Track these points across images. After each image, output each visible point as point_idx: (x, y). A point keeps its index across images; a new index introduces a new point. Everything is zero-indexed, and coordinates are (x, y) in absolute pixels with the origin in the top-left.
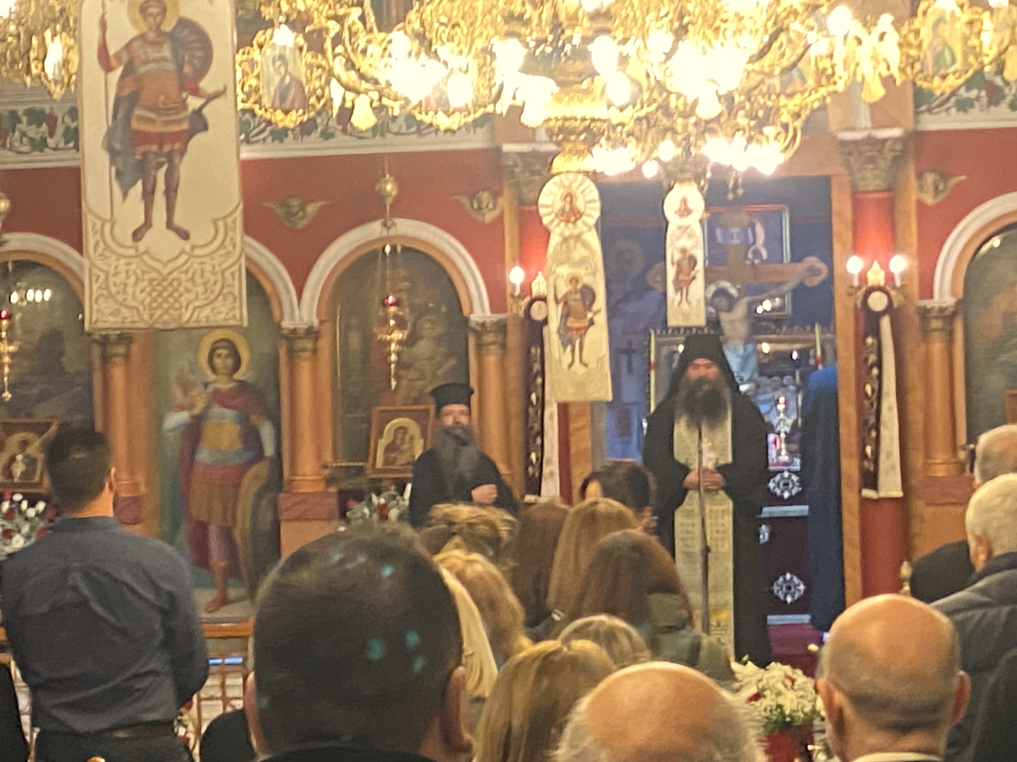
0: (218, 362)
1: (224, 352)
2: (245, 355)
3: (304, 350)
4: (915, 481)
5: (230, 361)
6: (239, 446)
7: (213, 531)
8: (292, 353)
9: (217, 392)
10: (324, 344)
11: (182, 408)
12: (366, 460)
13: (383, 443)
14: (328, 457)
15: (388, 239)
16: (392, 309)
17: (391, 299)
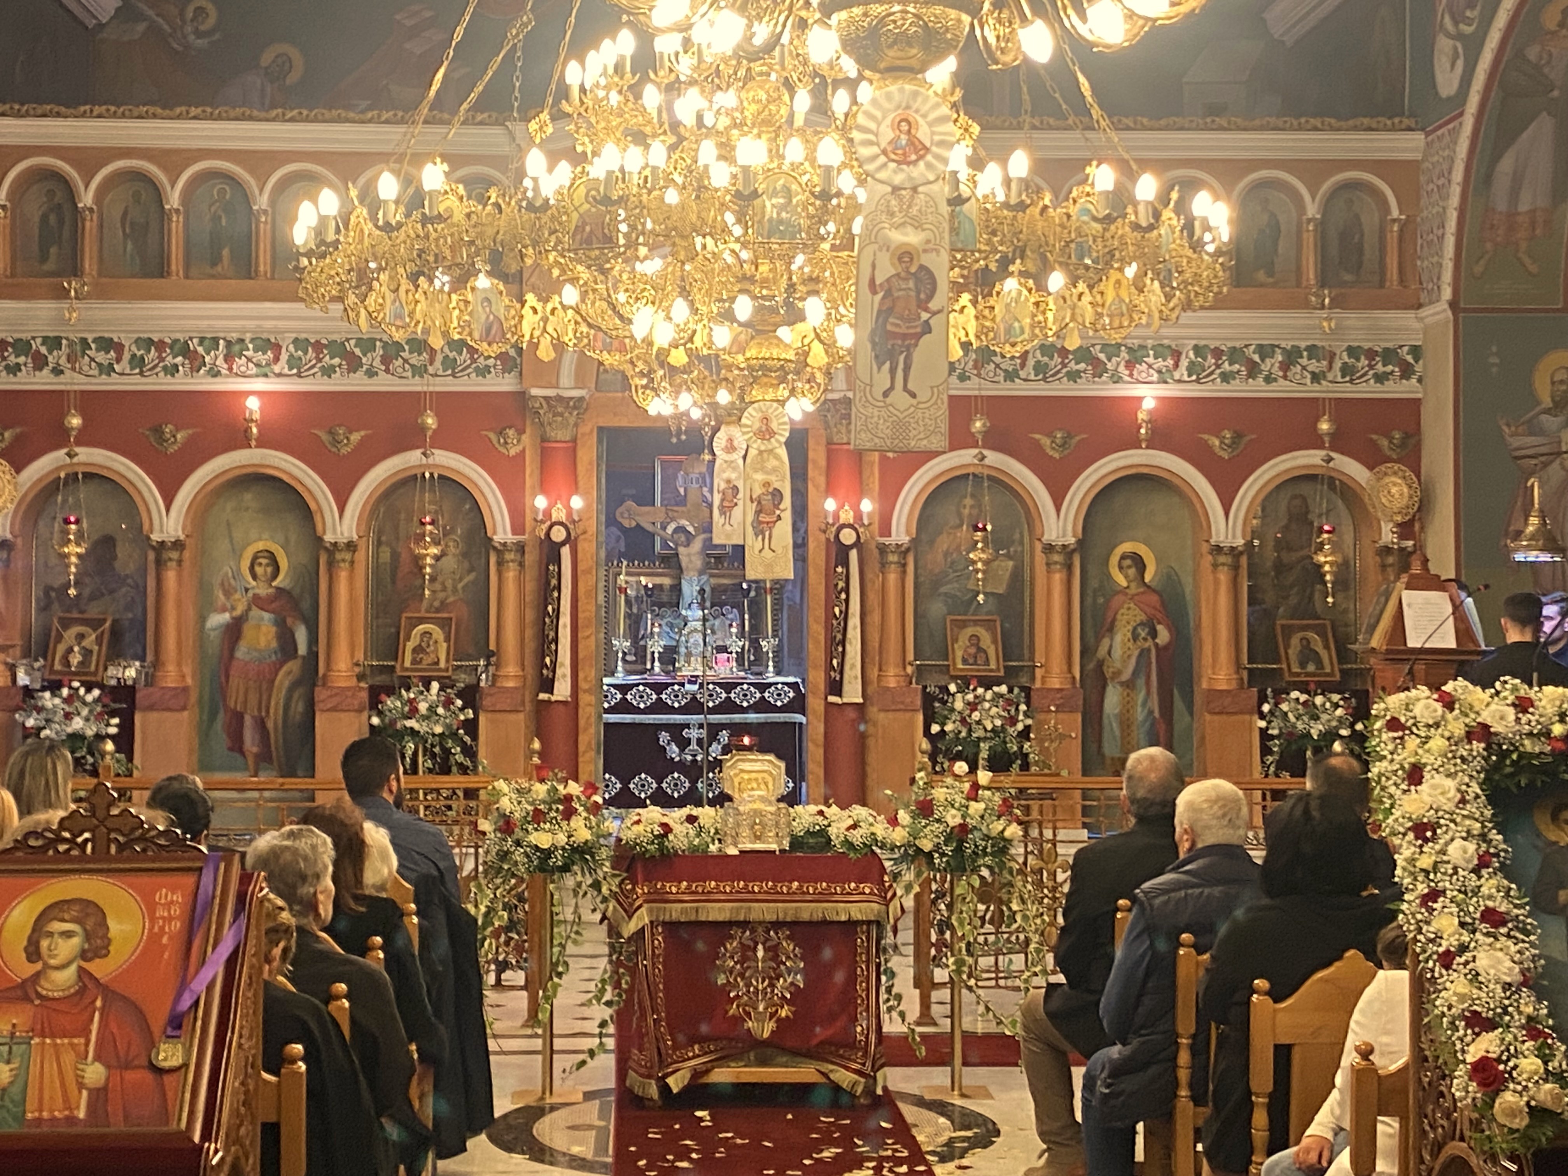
0: (259, 570)
1: (264, 561)
2: (283, 563)
3: (344, 560)
4: (870, 690)
5: (269, 570)
6: (274, 644)
7: (248, 721)
8: (331, 564)
9: (256, 597)
10: (360, 555)
11: (224, 610)
12: (396, 659)
13: (410, 645)
14: (360, 656)
15: (428, 466)
16: (429, 527)
17: (428, 519)
